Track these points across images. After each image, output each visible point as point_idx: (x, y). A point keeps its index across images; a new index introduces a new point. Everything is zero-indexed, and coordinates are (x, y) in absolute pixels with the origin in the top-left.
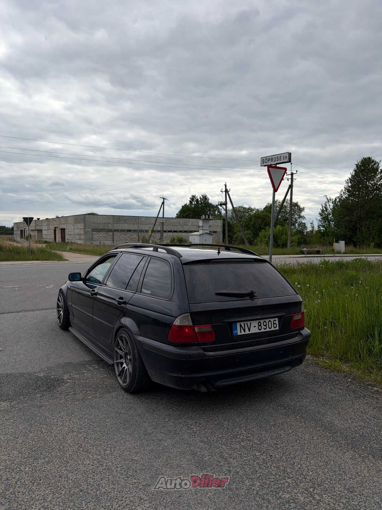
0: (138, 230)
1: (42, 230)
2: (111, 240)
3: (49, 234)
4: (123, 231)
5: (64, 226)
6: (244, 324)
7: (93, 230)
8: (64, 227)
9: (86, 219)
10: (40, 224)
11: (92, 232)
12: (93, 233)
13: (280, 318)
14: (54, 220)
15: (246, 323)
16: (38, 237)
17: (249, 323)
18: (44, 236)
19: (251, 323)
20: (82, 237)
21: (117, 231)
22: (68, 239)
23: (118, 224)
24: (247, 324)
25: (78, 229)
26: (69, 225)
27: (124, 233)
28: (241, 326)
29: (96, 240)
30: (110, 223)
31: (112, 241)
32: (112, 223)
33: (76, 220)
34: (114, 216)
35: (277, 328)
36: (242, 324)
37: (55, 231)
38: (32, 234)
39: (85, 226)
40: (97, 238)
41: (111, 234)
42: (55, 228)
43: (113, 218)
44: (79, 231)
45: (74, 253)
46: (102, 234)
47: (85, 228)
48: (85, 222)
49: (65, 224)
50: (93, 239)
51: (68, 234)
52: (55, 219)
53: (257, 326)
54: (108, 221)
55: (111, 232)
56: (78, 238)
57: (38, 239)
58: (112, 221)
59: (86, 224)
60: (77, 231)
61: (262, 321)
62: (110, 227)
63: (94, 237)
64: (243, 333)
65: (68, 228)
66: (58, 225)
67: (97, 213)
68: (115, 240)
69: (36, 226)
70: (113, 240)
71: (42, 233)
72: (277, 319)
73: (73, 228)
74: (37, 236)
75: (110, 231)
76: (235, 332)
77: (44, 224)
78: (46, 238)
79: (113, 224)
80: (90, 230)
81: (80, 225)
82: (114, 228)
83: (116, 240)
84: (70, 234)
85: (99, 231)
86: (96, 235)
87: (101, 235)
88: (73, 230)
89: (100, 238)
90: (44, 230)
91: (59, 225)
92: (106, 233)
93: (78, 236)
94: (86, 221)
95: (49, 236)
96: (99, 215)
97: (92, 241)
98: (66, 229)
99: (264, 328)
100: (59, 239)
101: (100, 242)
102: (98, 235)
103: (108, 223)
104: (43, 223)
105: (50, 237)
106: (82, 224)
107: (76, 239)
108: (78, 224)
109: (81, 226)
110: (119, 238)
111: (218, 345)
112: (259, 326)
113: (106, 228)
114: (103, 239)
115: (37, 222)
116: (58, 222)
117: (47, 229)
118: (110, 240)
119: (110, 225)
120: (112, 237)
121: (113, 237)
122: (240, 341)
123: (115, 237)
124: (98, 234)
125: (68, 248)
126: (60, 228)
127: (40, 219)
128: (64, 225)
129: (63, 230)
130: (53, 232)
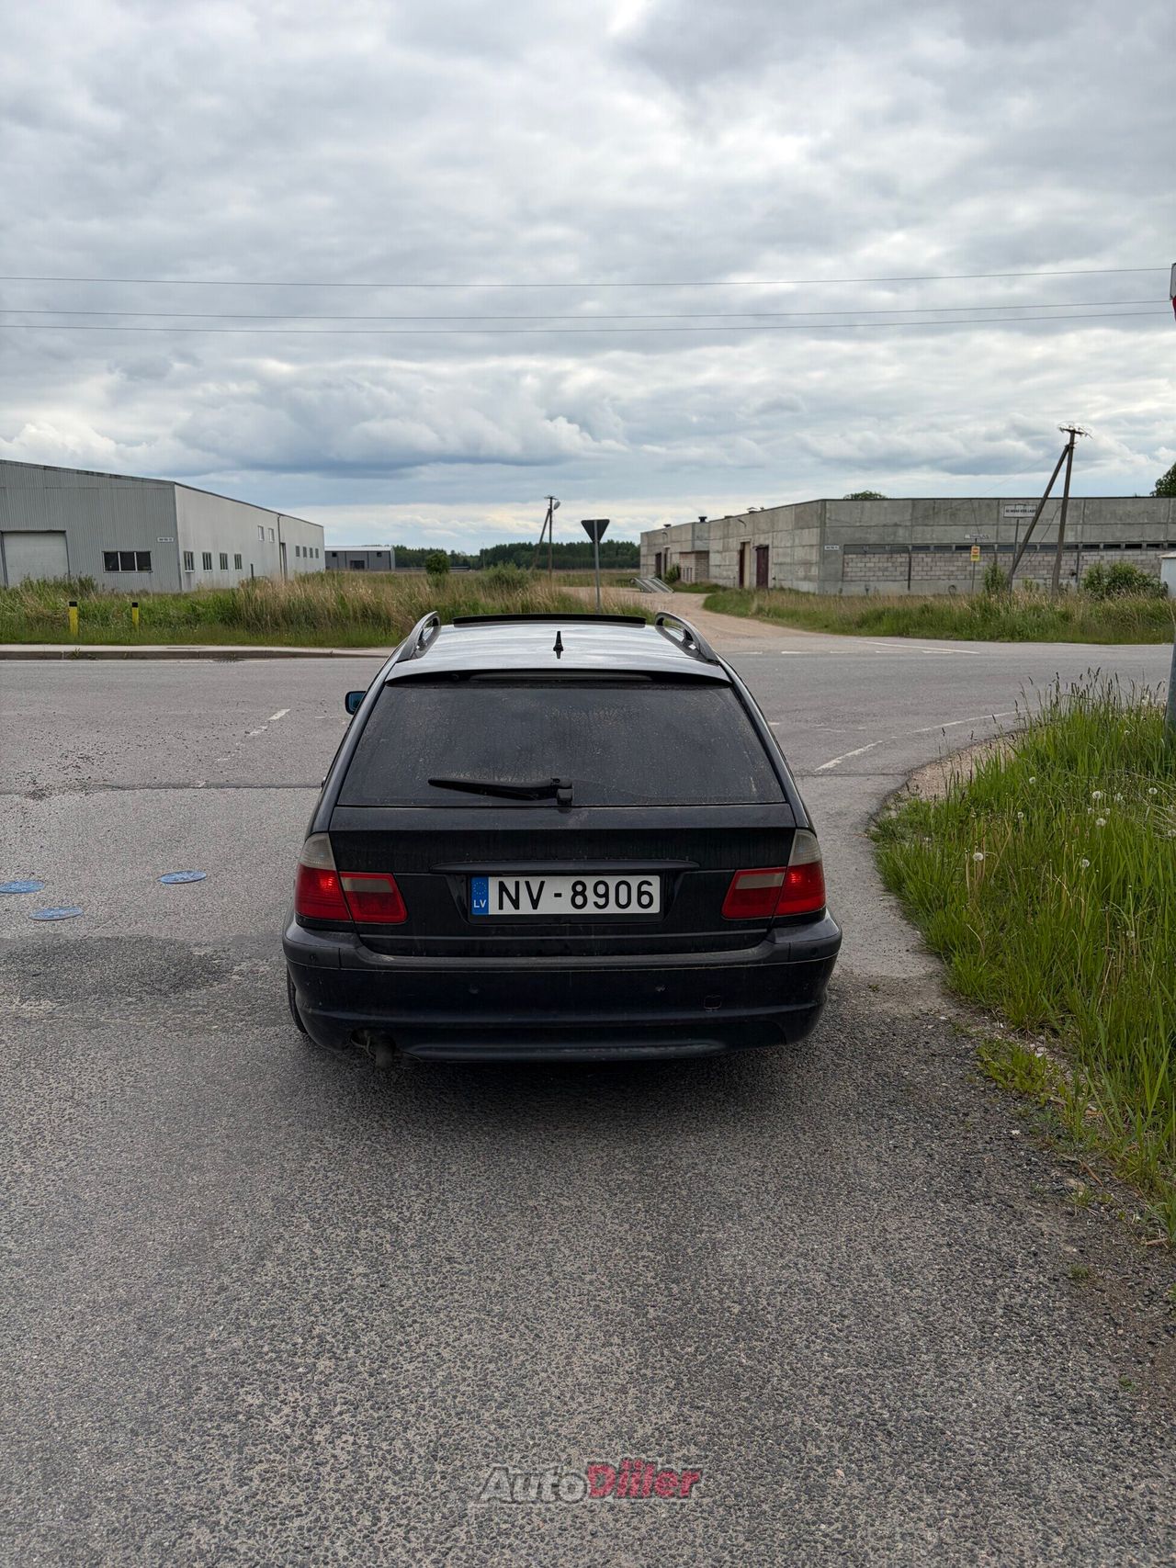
0: (996, 546)
1: (707, 553)
2: (902, 578)
3: (727, 563)
4: (942, 548)
5: (765, 539)
6: (517, 884)
7: (849, 548)
8: (767, 543)
9: (828, 515)
10: (706, 535)
11: (845, 553)
12: (846, 557)
13: (667, 878)
14: (740, 521)
15: (522, 880)
16: (696, 574)
17: (535, 883)
18: (713, 571)
19: (542, 883)
20: (814, 571)
21: (924, 548)
22: (774, 579)
23: (926, 525)
24: (527, 884)
25: (804, 546)
26: (780, 535)
27: (947, 555)
28: (502, 888)
29: (854, 579)
30: (900, 525)
31: (907, 582)
32: (908, 524)
33: (798, 518)
34: (916, 502)
35: (655, 908)
36: (510, 883)
37: (742, 553)
38: (682, 566)
39: (823, 535)
40: (859, 574)
41: (904, 560)
42: (744, 544)
43: (914, 506)
44: (806, 554)
45: (764, 621)
46: (874, 561)
47: (823, 542)
48: (825, 524)
49: (768, 532)
50: (847, 576)
51: (775, 562)
52: (742, 519)
53: (568, 893)
54: (896, 519)
55: (902, 555)
56: (801, 573)
57: (696, 578)
58: (909, 518)
59: (827, 530)
60: (800, 554)
61: (590, 881)
62: (902, 536)
63: (848, 570)
64: (508, 909)
65: (776, 544)
66: (751, 537)
67: (882, 494)
68: (916, 578)
69: (693, 540)
70: (909, 579)
71: (708, 562)
72: (655, 880)
73: (789, 545)
74: (693, 570)
75: (903, 549)
76: (478, 903)
77: (716, 533)
78: (718, 575)
79: (912, 526)
80: (837, 548)
81: (809, 532)
82: (915, 538)
83: (920, 578)
84: (781, 564)
85: (865, 553)
86: (857, 563)
87: (872, 565)
88: (789, 549)
89: (867, 574)
90: (715, 552)
91: (753, 535)
92: (886, 556)
93: (802, 569)
94: (827, 521)
95: (727, 571)
96: (887, 499)
97: (840, 583)
98: (770, 546)
99: (596, 904)
100: (750, 578)
101: (866, 586)
102: (863, 564)
103: (896, 525)
104: (712, 529)
105: (729, 573)
106: (815, 530)
107: (798, 579)
108: (804, 531)
109: (812, 536)
110: (929, 573)
111: (415, 938)
112: (576, 894)
113: (889, 540)
114: (878, 576)
115: (697, 529)
116: (750, 527)
117: (720, 548)
118: (897, 579)
119: (901, 531)
120: (907, 569)
121: (910, 569)
122: (496, 935)
123: (916, 568)
124: (861, 562)
125: (754, 606)
126: (756, 545)
127: (706, 520)
128: (766, 535)
129: (763, 551)
130: (736, 557)
